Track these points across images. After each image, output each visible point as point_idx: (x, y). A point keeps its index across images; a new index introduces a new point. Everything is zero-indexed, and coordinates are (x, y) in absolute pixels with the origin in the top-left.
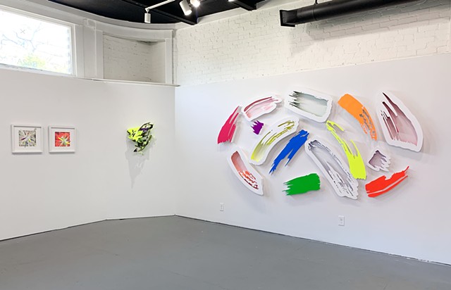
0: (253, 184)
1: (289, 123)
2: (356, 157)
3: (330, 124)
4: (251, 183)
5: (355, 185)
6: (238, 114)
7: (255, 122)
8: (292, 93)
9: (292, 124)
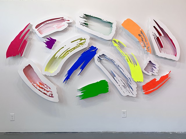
0: (48, 94)
1: (81, 40)
2: (136, 66)
3: (115, 41)
4: (45, 92)
5: (134, 86)
6: (29, 30)
7: (48, 39)
8: (82, 15)
9: (84, 41)
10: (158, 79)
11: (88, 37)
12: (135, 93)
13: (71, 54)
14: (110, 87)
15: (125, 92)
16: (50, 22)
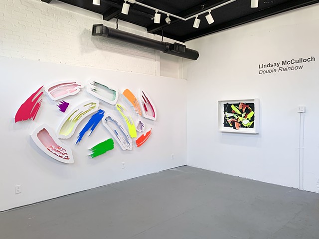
0: (64, 156)
1: (92, 104)
2: (132, 125)
3: (118, 106)
4: (61, 155)
5: (131, 142)
6: (42, 93)
7: (61, 102)
8: (93, 83)
9: (95, 105)
10: (145, 135)
11: (98, 102)
12: (131, 147)
13: (83, 117)
14: (115, 145)
15: (124, 147)
16: (63, 86)
